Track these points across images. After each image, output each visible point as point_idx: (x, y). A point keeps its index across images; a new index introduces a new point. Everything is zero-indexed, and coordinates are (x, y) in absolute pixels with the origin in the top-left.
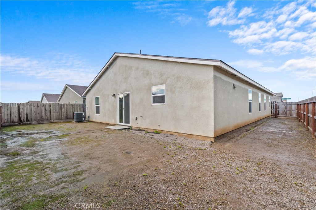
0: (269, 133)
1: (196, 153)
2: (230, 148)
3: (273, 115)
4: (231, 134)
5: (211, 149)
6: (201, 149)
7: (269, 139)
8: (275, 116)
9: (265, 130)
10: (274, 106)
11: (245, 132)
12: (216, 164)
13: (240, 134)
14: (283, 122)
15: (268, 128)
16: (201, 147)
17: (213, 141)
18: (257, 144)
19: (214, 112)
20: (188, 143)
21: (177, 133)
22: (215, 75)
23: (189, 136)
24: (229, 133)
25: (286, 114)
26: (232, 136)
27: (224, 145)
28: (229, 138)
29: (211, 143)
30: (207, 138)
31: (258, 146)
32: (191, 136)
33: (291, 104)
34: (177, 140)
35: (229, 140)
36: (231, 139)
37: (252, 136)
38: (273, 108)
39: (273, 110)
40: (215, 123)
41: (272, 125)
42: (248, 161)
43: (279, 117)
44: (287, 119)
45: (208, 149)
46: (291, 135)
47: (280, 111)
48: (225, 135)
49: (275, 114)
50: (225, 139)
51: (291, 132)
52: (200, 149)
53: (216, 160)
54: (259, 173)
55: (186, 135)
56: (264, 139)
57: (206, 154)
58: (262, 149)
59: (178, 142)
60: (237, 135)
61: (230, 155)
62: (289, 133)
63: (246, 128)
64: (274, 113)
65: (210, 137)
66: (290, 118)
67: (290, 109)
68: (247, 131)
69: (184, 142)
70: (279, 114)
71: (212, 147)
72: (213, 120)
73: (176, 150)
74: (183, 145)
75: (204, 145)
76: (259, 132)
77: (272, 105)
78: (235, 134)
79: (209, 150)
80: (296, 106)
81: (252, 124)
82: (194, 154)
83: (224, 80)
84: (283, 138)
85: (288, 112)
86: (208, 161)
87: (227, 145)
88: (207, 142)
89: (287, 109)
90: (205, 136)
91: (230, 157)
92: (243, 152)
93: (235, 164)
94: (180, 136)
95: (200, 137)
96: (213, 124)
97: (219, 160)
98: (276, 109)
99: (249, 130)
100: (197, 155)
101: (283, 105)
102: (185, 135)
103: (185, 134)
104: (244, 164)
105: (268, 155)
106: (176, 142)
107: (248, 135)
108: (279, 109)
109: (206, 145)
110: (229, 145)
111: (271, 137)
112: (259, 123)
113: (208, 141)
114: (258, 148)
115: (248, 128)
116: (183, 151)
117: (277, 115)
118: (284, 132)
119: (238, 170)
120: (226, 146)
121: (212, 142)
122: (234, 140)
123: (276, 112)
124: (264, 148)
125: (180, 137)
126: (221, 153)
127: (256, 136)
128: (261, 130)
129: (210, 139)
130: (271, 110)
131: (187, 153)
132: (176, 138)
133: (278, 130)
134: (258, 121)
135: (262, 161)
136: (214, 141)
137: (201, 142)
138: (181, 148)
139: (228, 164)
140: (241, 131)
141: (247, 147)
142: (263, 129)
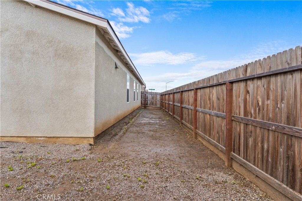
0: (147, 124)
1: (70, 169)
2: (117, 149)
3: (142, 105)
4: (112, 130)
5: (92, 156)
6: (76, 160)
7: (150, 131)
8: (144, 106)
9: (142, 121)
10: (144, 96)
11: (125, 125)
12: (109, 181)
13: (122, 129)
14: (152, 113)
15: (144, 119)
16: (75, 156)
17: (92, 143)
18: (144, 139)
19: (95, 98)
20: (50, 152)
21: (25, 139)
22: (97, 41)
23: (50, 140)
24: (110, 129)
25: (153, 104)
26: (113, 133)
27: (107, 147)
28: (111, 136)
29: (90, 147)
30: (83, 139)
31: (144, 140)
32: (54, 140)
33: (156, 94)
34: (26, 152)
35: (112, 138)
36: (114, 137)
37: (134, 129)
38: (143, 99)
39: (143, 100)
40: (95, 115)
41: (145, 116)
42: (145, 164)
43: (147, 108)
44: (153, 109)
45: (88, 158)
46: (164, 124)
47: (148, 101)
48: (106, 131)
49: (145, 105)
50: (107, 137)
51: (163, 121)
52: (74, 161)
53: (106, 174)
54: (163, 177)
55: (44, 138)
56: (146, 132)
57: (87, 167)
58: (150, 144)
59: (29, 155)
60: (118, 130)
61: (121, 160)
62: (162, 123)
63: (125, 121)
64: (144, 103)
65: (87, 138)
66: (156, 108)
67: (156, 100)
68: (127, 124)
69: (42, 153)
70: (147, 104)
71: (92, 152)
72: (93, 111)
73: (26, 172)
74: (41, 159)
75: (79, 152)
76: (138, 124)
77: (142, 94)
78: (117, 130)
79: (90, 159)
80: (160, 96)
81: (129, 115)
82: (65, 171)
83: (106, 53)
84: (161, 128)
85: (154, 102)
86: (94, 179)
87: (112, 145)
88: (83, 147)
89: (153, 99)
90: (79, 136)
91: (123, 163)
92: (134, 151)
93: (132, 172)
94: (31, 142)
95: (71, 139)
96: (93, 116)
97: (110, 171)
98: (145, 99)
99: (128, 123)
100: (72, 172)
101: (151, 95)
102: (42, 139)
103: (41, 137)
104: (142, 169)
105: (159, 150)
106: (24, 155)
107: (130, 129)
108: (147, 99)
109: (84, 151)
110: (114, 145)
111: (151, 129)
112: (134, 114)
113: (85, 144)
114: (146, 144)
115: (126, 120)
116: (42, 171)
117: (146, 106)
118: (158, 122)
119: (140, 181)
120: (111, 147)
121: (91, 145)
122: (117, 137)
123: (145, 102)
124: (151, 142)
125: (30, 145)
126: (109, 160)
127: (138, 129)
128: (140, 122)
129: (88, 140)
130: (141, 100)
131: (52, 174)
132: (23, 147)
133: (152, 121)
134: (132, 113)
135: (157, 159)
136: (94, 142)
137: (73, 149)
138: (38, 166)
139: (124, 176)
140: (121, 125)
141: (136, 144)
142: (140, 121)
